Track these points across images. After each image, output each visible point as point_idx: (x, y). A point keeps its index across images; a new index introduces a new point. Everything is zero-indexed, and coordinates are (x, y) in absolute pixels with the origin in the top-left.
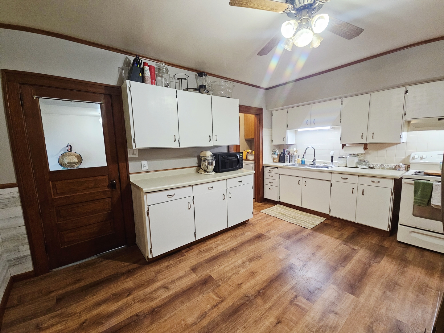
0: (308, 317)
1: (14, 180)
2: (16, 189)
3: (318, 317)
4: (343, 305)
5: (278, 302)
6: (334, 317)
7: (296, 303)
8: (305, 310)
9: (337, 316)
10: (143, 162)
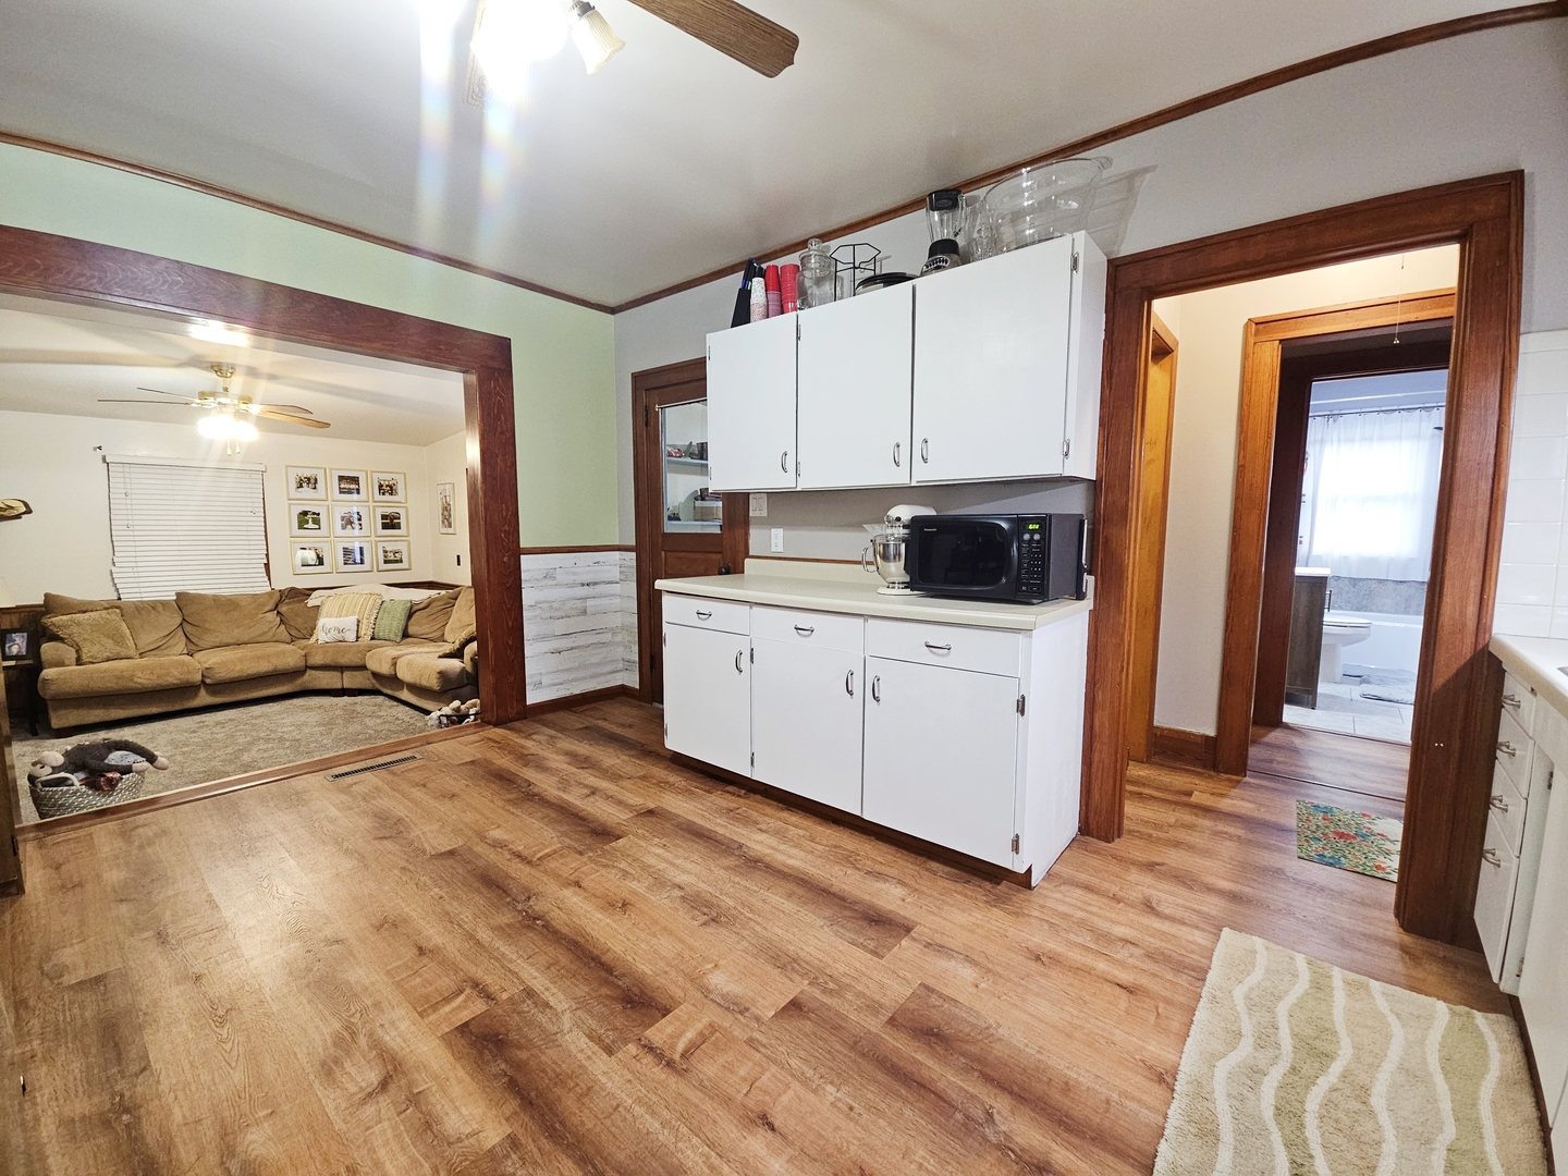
0: (404, 1012)
1: (632, 542)
2: (633, 555)
3: (387, 1038)
4: (389, 1133)
5: (485, 954)
6: (364, 1085)
7: (466, 993)
8: (430, 1011)
9: (362, 1095)
10: (773, 530)
